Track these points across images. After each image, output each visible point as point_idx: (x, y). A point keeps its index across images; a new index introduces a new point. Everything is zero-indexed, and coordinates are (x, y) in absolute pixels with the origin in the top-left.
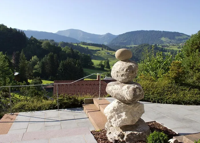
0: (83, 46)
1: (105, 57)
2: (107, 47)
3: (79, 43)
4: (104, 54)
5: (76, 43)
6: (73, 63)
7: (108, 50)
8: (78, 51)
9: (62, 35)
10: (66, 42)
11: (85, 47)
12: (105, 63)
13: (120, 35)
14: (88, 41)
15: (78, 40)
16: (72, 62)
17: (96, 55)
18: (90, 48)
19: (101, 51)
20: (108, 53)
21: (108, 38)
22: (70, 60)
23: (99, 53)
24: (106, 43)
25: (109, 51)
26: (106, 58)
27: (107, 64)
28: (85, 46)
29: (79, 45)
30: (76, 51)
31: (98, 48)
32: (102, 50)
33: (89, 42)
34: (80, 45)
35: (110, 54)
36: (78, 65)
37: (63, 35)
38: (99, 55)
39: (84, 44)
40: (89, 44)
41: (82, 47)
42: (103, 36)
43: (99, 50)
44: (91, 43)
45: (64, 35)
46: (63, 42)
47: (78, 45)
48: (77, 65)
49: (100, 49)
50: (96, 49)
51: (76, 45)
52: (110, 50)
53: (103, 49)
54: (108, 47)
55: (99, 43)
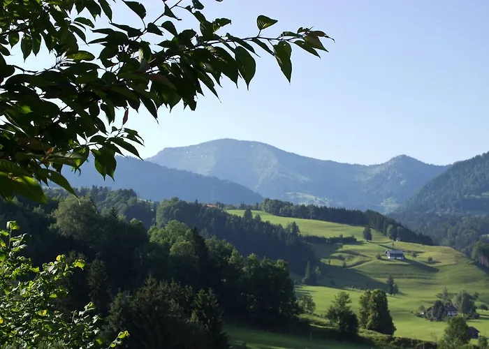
0: (275, 220)
1: (383, 275)
2: (393, 222)
3: (253, 204)
4: (375, 260)
5: (242, 207)
6: (173, 305)
7: (394, 237)
8: (228, 245)
9: (180, 168)
10: (193, 201)
11: (285, 226)
12: (364, 302)
13: (459, 165)
14: (301, 195)
15: (255, 188)
16: (172, 301)
17: (334, 262)
18: (308, 227)
19: (360, 243)
20: (397, 254)
21: (401, 179)
22: (161, 288)
23: (353, 254)
24: (388, 207)
25: (399, 244)
26: (384, 280)
27: (374, 309)
28: (284, 222)
29: (254, 214)
30: (221, 246)
31: (345, 231)
32: (368, 236)
33: (307, 199)
34: (258, 218)
35: (405, 260)
36: (199, 315)
37: (181, 165)
38: (349, 263)
39: (278, 208)
40: (303, 212)
41: (267, 223)
42: (377, 170)
43: (351, 241)
44: (312, 206)
45: (188, 169)
46: (176, 200)
47: (248, 215)
48: (193, 316)
49: (357, 231)
50: (337, 236)
51: (241, 213)
52: (408, 236)
53: (373, 232)
54: (395, 225)
55: (351, 204)
